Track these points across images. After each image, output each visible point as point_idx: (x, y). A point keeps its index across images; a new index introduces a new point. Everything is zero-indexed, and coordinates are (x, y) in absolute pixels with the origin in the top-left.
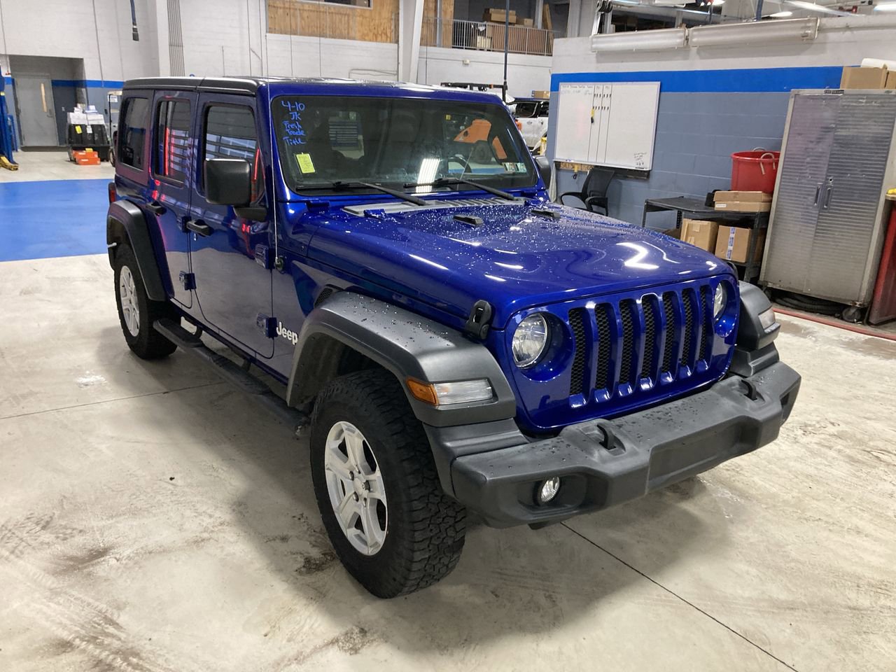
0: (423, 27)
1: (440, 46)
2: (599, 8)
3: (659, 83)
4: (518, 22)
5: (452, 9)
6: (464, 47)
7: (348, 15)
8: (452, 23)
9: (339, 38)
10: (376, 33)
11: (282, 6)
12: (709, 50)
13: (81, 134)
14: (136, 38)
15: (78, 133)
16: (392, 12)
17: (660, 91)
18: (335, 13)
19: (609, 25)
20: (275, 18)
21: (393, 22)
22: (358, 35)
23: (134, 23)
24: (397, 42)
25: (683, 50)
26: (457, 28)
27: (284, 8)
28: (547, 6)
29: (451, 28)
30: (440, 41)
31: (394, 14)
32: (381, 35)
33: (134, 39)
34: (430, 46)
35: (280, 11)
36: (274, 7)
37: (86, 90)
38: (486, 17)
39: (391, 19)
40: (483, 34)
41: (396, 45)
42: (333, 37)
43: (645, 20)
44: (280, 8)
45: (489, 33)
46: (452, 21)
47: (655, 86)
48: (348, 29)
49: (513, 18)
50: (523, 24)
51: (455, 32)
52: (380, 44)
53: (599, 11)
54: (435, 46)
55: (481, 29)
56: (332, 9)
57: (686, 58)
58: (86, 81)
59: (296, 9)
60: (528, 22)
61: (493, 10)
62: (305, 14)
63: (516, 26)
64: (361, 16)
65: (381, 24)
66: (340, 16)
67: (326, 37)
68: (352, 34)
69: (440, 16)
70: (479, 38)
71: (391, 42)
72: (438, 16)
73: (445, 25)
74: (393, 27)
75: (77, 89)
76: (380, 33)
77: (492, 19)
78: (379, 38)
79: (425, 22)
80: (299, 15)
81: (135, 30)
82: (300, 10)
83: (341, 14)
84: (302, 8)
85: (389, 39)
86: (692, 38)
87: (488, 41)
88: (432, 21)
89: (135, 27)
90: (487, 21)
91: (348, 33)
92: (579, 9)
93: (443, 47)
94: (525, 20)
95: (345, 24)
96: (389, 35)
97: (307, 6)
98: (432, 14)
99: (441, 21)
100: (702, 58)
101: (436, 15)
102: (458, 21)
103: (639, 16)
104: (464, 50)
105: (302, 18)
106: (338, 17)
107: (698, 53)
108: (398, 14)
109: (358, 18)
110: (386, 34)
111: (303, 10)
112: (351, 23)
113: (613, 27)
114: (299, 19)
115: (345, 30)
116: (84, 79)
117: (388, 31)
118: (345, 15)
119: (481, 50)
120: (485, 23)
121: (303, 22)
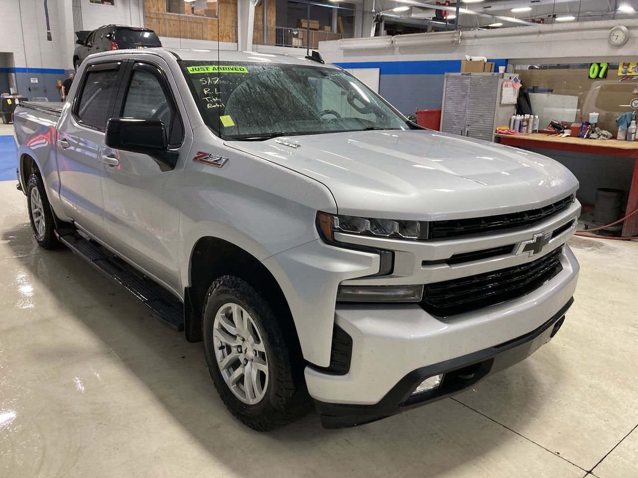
0: (254, 32)
1: (267, 45)
2: (374, 19)
3: (379, 69)
4: (320, 28)
5: (274, 19)
6: (284, 45)
7: (202, 23)
8: (275, 29)
9: (196, 39)
10: (222, 35)
11: (155, 17)
12: (404, 49)
13: (11, 105)
14: (49, 38)
15: (9, 104)
16: (233, 22)
17: (380, 74)
18: (193, 22)
19: (383, 31)
20: (150, 25)
21: (234, 28)
22: (209, 37)
23: (49, 29)
24: (237, 42)
25: (391, 49)
26: (278, 33)
27: (157, 18)
28: (340, 18)
29: (274, 33)
30: (267, 41)
31: (234, 23)
32: (226, 37)
33: (48, 40)
34: (261, 44)
35: (154, 20)
36: (150, 17)
37: (15, 75)
38: (299, 25)
39: (233, 26)
40: (296, 36)
41: (236, 44)
42: (192, 39)
43: (408, 27)
44: (154, 18)
45: (300, 36)
46: (275, 27)
47: (377, 71)
48: (203, 33)
49: (317, 26)
50: (324, 30)
51: (277, 35)
52: (225, 43)
53: (375, 21)
54: (264, 44)
55: (295, 33)
56: (191, 19)
57: (393, 53)
58: (15, 68)
59: (165, 19)
60: (327, 28)
61: (303, 20)
62: (172, 23)
63: (319, 31)
64: (211, 24)
65: (225, 29)
66: (197, 24)
67: (187, 38)
68: (205, 36)
69: (267, 25)
70: (294, 39)
71: (232, 42)
72: (265, 24)
73: (270, 30)
74: (234, 32)
75: (9, 74)
76: (225, 35)
77: (303, 26)
78: (224, 39)
79: (256, 28)
80: (167, 23)
81: (49, 33)
82: (168, 19)
83: (197, 22)
84: (169, 18)
85: (231, 40)
86: (395, 42)
87: (300, 41)
88: (261, 27)
89: (49, 31)
90: (300, 28)
91: (203, 36)
92: (361, 19)
93: (269, 45)
94: (325, 27)
95: (200, 29)
96: (231, 37)
97: (173, 17)
98: (260, 23)
99: (267, 28)
100: (401, 54)
101: (264, 24)
102: (279, 27)
103: (404, 25)
104: (283, 47)
105: (170, 25)
106: (194, 25)
107: (399, 51)
108: (237, 23)
109: (209, 25)
110: (229, 36)
111: (170, 20)
112: (204, 29)
113: (385, 32)
114: (167, 25)
115: (200, 33)
116: (13, 67)
117: (231, 34)
118: (200, 23)
119: (295, 47)
120: (298, 29)
121: (170, 28)
